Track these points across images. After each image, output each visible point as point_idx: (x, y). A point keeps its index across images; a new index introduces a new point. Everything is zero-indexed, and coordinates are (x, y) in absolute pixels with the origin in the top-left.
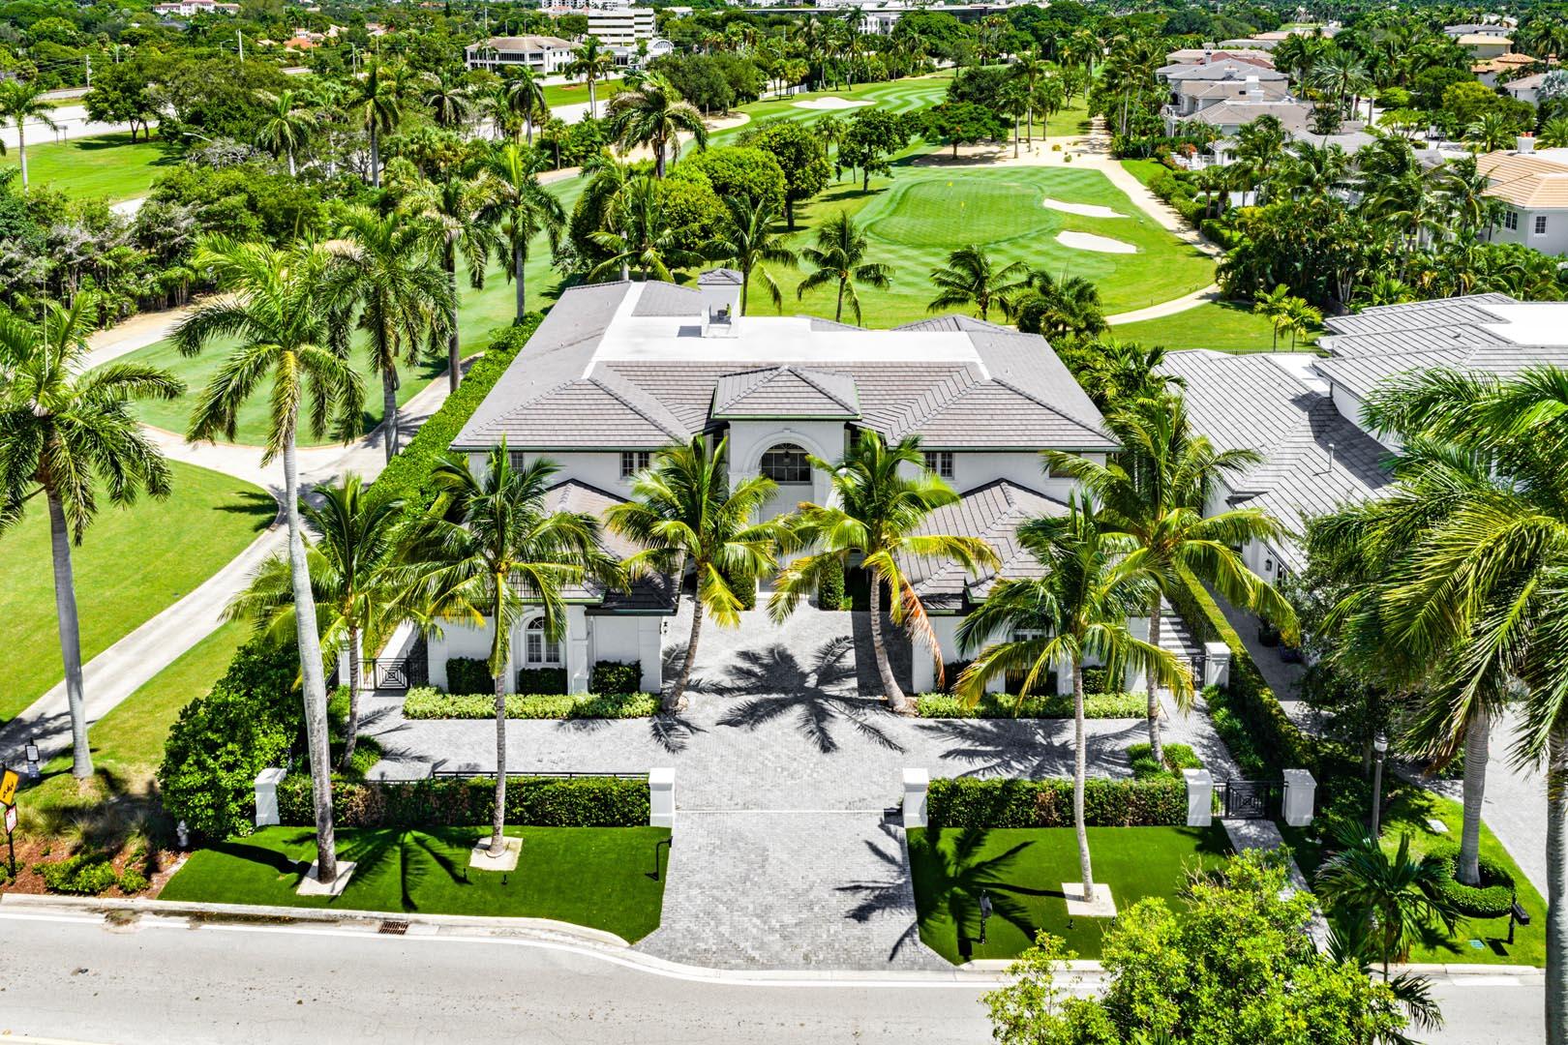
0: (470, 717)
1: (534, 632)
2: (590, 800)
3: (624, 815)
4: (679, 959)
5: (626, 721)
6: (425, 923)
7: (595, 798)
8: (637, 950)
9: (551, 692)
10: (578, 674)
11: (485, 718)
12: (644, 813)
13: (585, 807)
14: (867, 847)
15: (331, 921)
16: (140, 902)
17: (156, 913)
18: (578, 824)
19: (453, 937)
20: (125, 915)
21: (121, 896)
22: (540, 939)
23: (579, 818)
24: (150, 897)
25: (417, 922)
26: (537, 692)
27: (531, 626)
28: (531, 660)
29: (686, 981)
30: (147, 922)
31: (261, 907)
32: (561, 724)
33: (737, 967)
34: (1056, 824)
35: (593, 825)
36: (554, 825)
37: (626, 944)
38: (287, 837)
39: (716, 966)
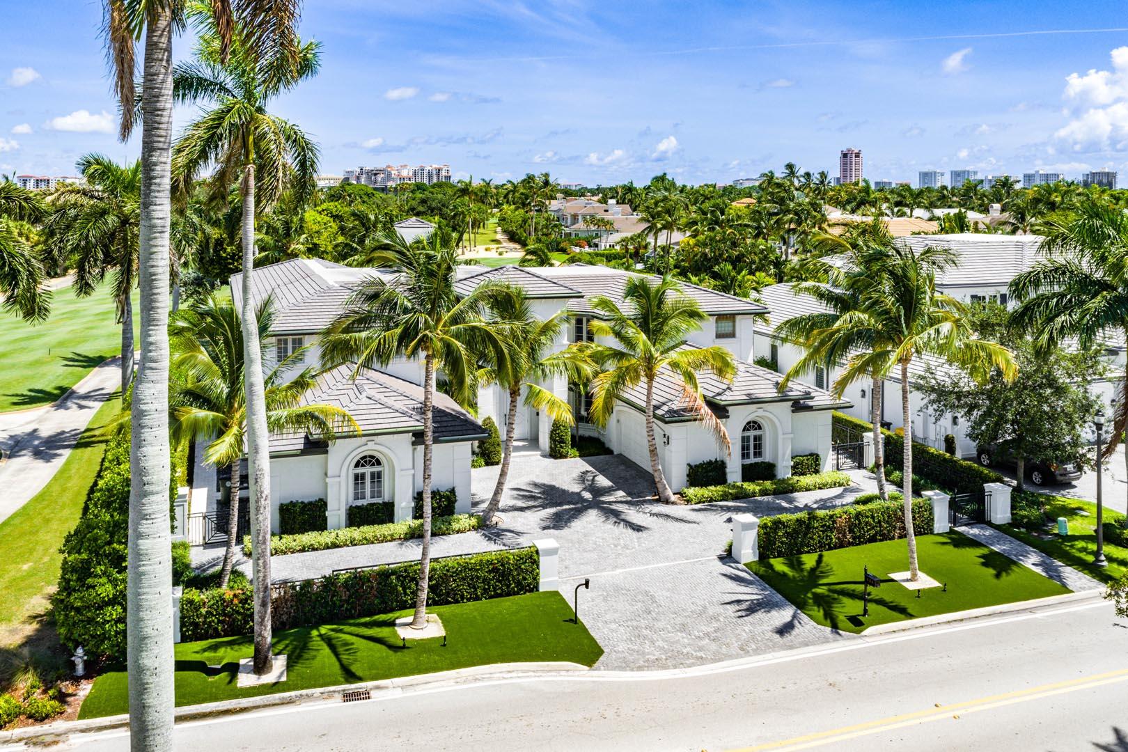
0: (314, 549)
1: (360, 470)
2: (490, 572)
3: (519, 584)
4: (640, 668)
5: (456, 536)
6: (386, 688)
7: (495, 570)
8: (598, 669)
9: (382, 522)
10: (404, 505)
11: (328, 548)
12: (534, 579)
13: (485, 580)
14: (724, 578)
15: (290, 702)
16: (59, 725)
17: (83, 731)
18: (477, 598)
19: (419, 691)
20: (48, 739)
21: (33, 724)
22: (504, 678)
23: (479, 592)
24: (69, 718)
25: (378, 688)
26: (369, 524)
27: (357, 465)
28: (356, 498)
29: (661, 681)
30: (76, 740)
31: (204, 705)
32: (402, 544)
33: (693, 665)
34: (850, 544)
35: (491, 597)
36: (457, 602)
37: (586, 668)
38: (198, 649)
39: (675, 667)
